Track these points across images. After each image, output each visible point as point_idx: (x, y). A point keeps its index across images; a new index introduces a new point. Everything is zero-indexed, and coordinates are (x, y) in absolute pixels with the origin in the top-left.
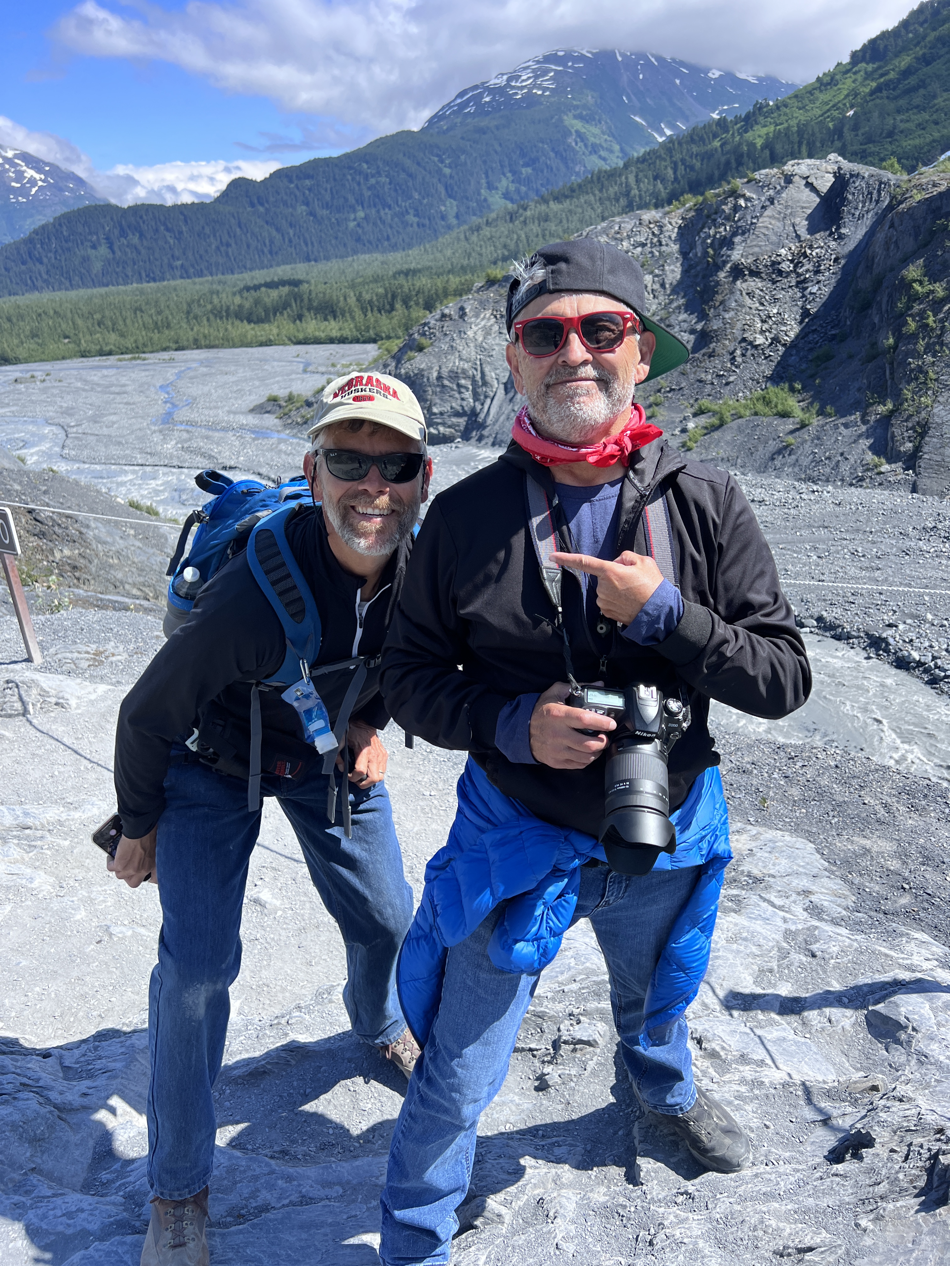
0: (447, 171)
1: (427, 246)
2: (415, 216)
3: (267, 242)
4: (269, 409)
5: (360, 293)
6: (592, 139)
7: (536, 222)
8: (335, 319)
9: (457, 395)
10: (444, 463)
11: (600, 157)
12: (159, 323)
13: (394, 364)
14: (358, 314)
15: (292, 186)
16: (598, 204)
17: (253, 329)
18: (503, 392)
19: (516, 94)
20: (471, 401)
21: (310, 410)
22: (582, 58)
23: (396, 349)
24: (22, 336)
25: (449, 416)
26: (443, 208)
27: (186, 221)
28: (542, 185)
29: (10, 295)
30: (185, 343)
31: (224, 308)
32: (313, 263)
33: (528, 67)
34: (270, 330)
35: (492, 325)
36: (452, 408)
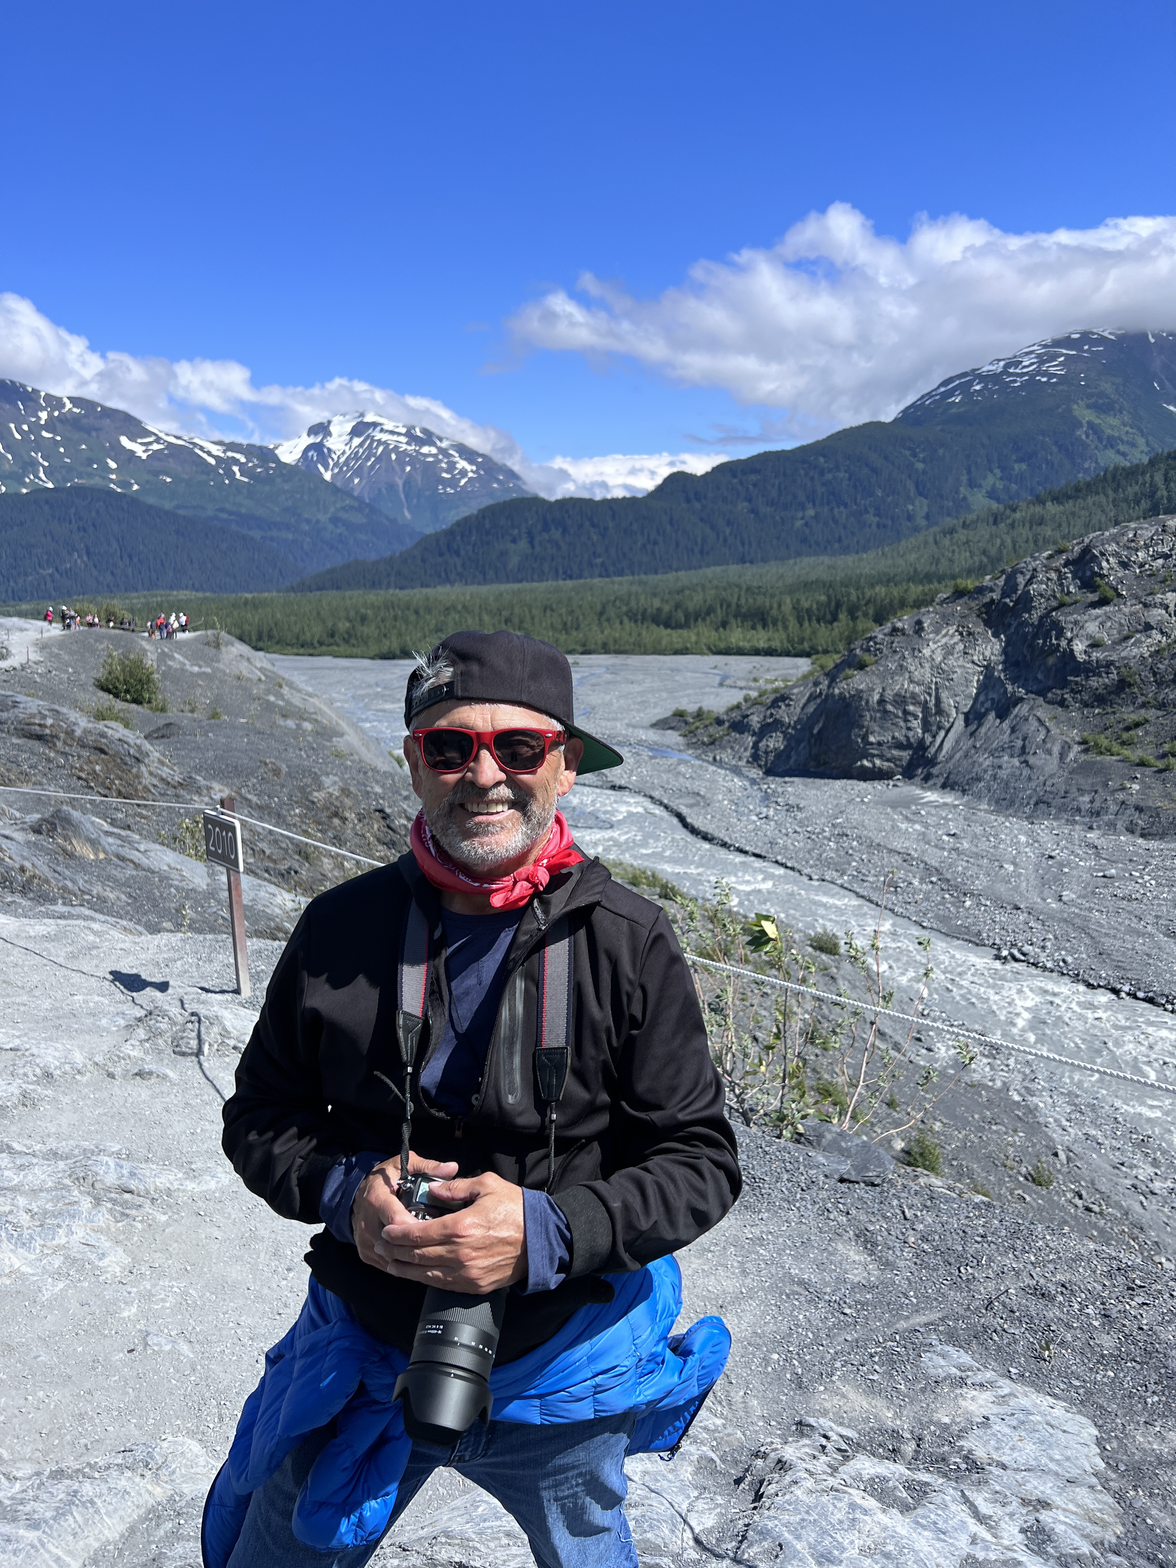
0: (920, 466)
1: (886, 549)
2: (875, 515)
3: (699, 540)
4: (673, 724)
5: (798, 601)
6: (1109, 431)
7: (1027, 525)
8: (764, 628)
9: (902, 724)
10: (877, 803)
11: (1118, 452)
12: (569, 624)
13: (826, 682)
14: (792, 623)
15: (735, 481)
16: (1111, 506)
17: (670, 635)
18: (962, 723)
19: (1015, 381)
20: (920, 731)
21: (720, 728)
22: (1102, 340)
23: (831, 665)
24: (426, 629)
25: (889, 748)
26: (910, 507)
27: (613, 517)
28: (1039, 483)
29: (422, 586)
30: (593, 647)
31: (641, 610)
32: (748, 565)
33: (1032, 352)
34: (689, 636)
35: (955, 644)
36: (893, 738)
